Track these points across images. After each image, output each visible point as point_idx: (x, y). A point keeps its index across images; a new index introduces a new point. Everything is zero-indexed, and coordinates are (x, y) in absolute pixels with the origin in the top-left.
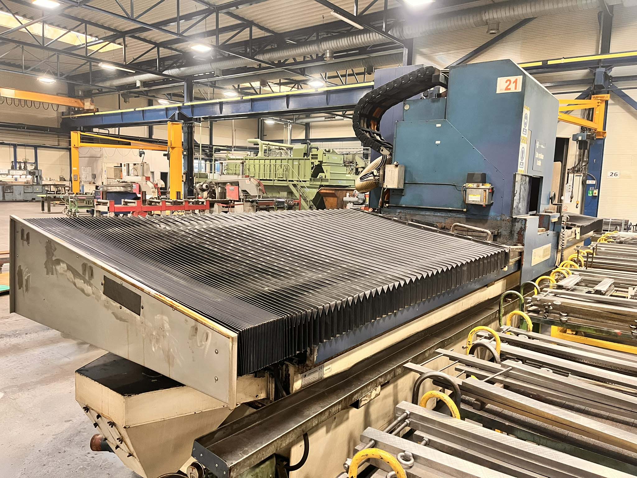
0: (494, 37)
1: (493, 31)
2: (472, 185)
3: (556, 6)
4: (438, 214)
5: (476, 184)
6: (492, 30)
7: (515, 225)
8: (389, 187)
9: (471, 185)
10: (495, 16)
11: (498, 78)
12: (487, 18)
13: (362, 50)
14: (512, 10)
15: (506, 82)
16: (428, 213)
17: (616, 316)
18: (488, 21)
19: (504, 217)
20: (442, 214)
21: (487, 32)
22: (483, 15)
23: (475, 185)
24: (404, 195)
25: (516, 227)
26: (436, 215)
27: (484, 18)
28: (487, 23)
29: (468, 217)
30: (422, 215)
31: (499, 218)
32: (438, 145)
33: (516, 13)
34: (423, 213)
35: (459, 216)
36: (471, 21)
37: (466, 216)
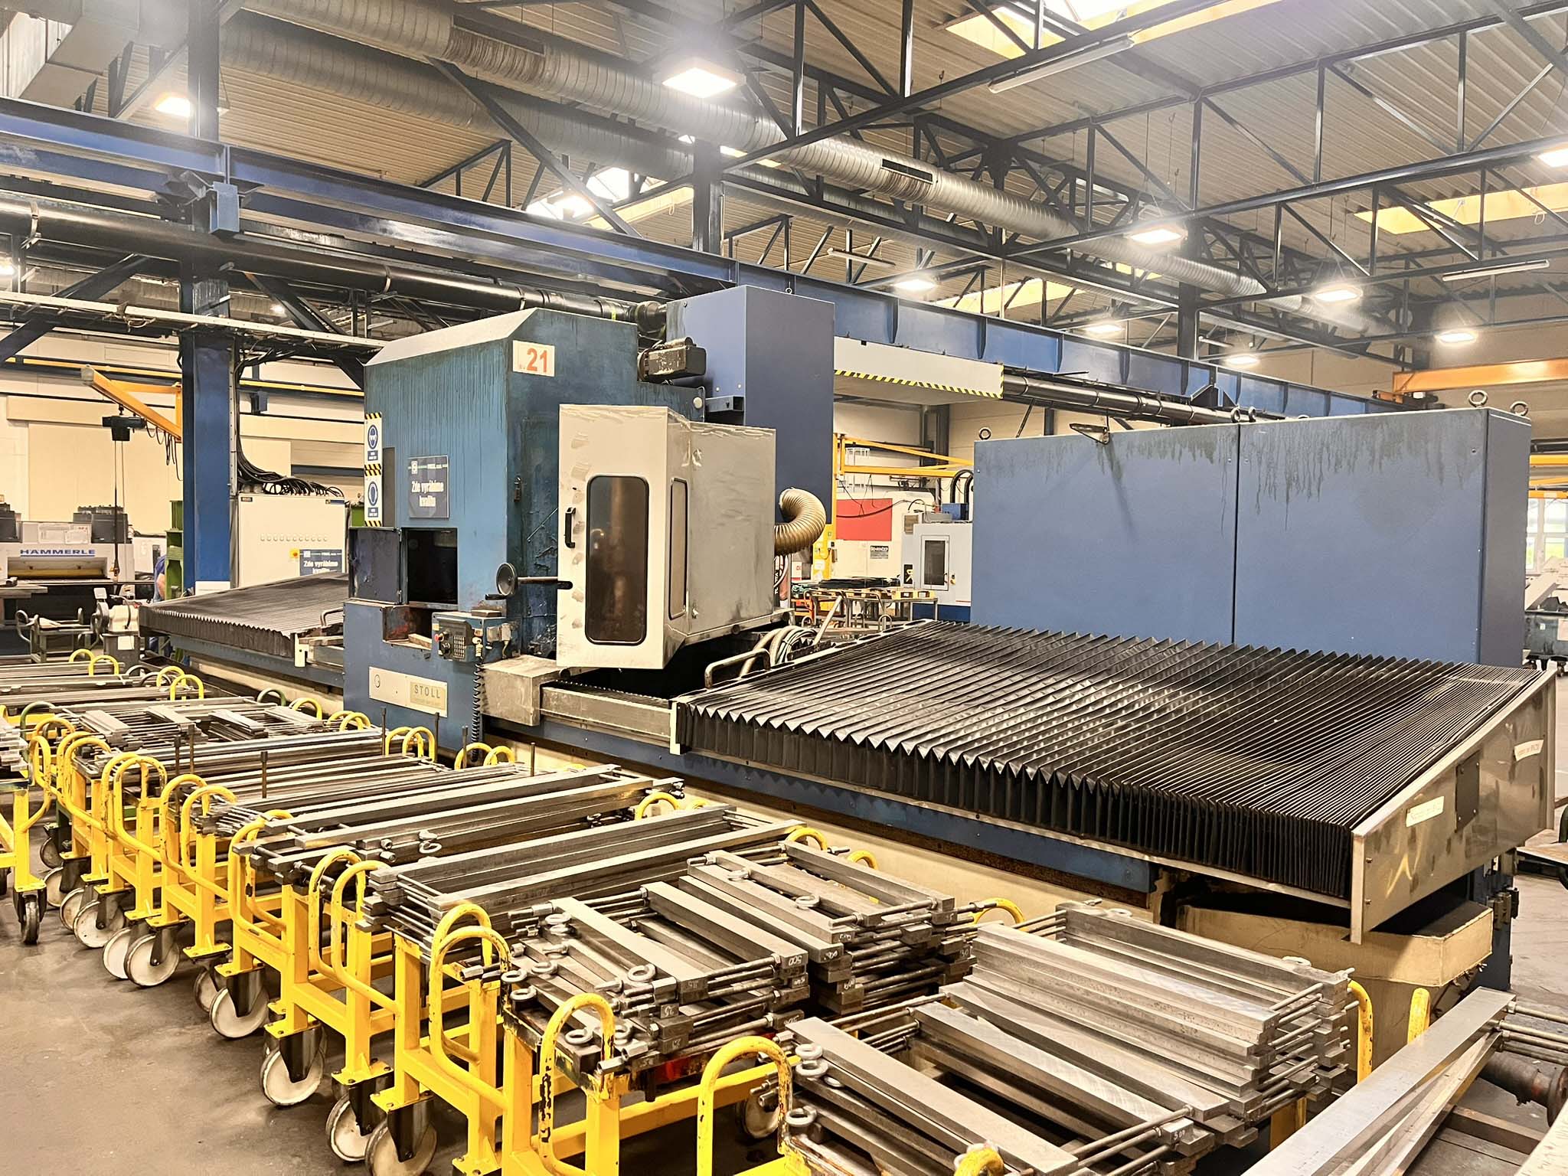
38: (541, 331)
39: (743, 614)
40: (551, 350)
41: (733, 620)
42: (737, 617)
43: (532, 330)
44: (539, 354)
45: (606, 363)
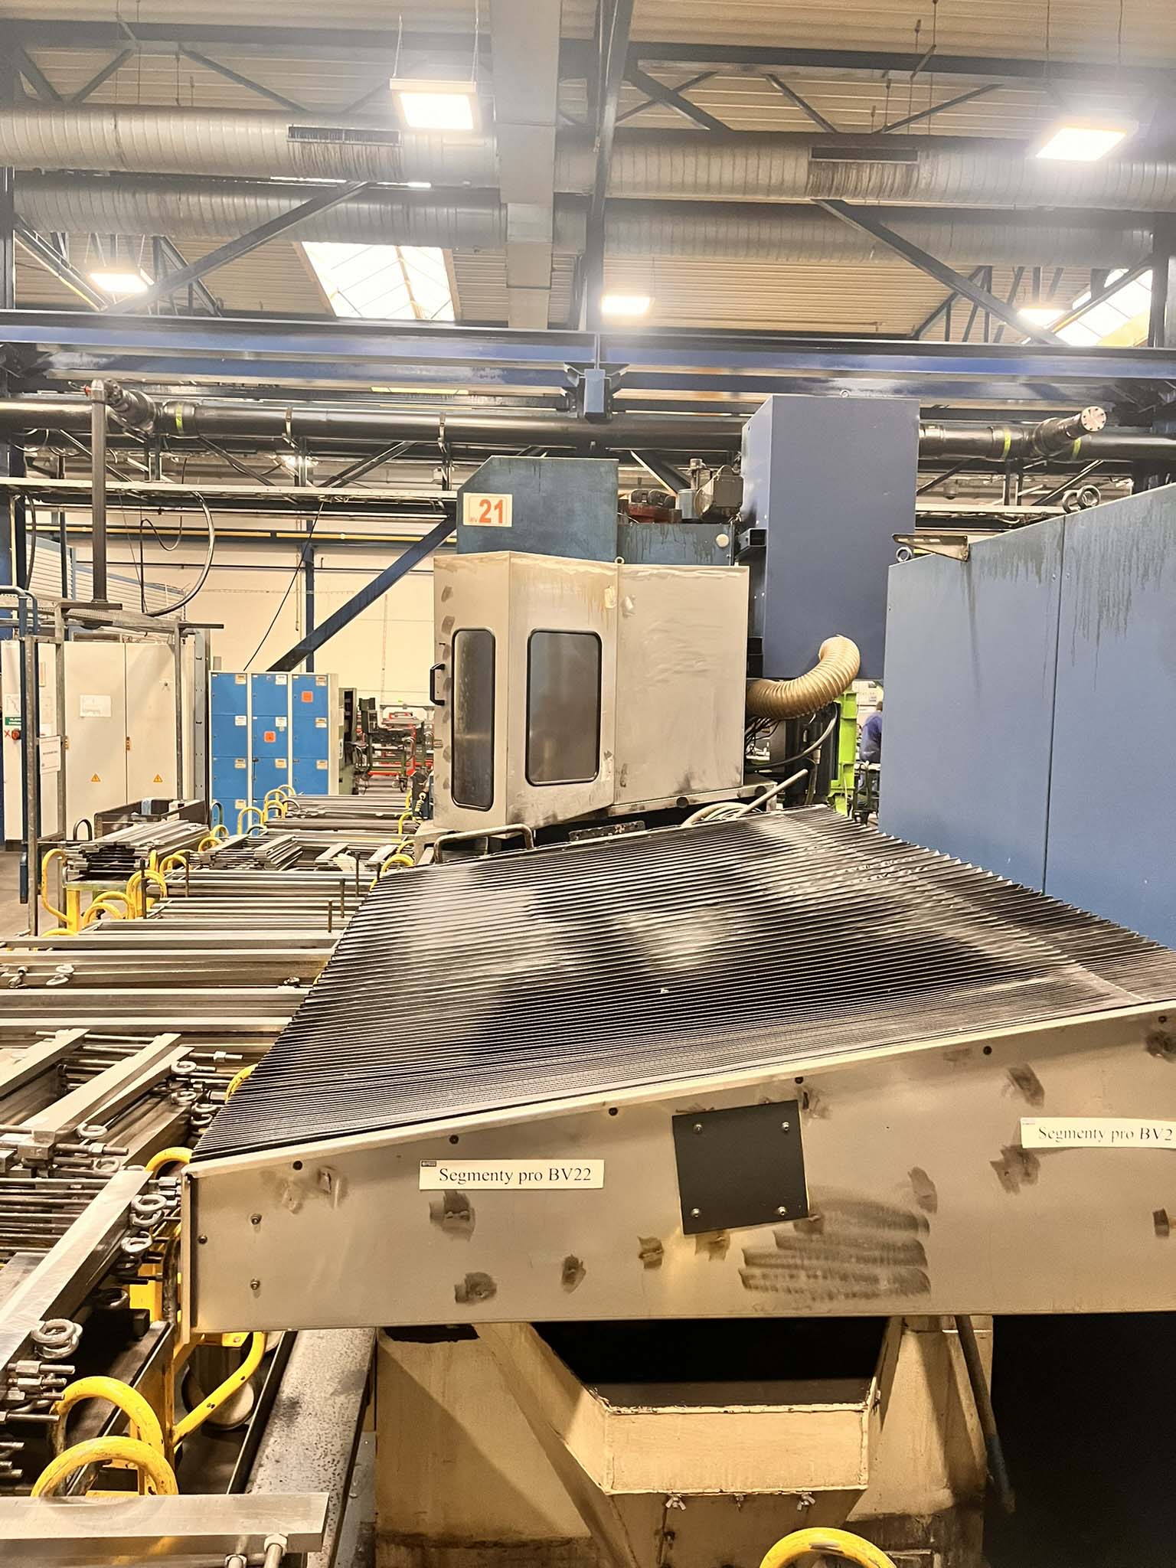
38: (495, 481)
39: (695, 785)
40: (508, 499)
41: (680, 792)
42: (686, 787)
43: (486, 480)
44: (494, 503)
45: (578, 506)
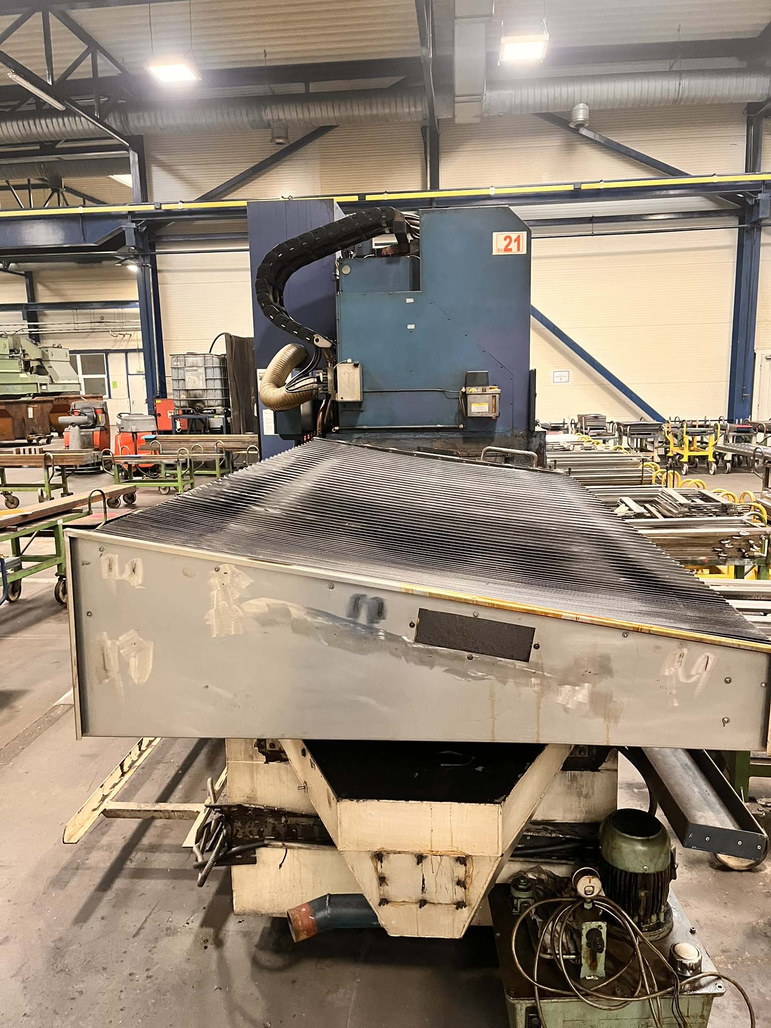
0: (282, 148)
1: (281, 141)
2: (476, 390)
3: (368, 112)
4: (421, 436)
5: (481, 388)
6: (279, 138)
7: (532, 442)
8: (346, 399)
9: (473, 390)
10: (282, 116)
11: (494, 233)
12: (270, 117)
13: (48, 146)
14: (307, 110)
15: (505, 239)
16: (404, 436)
17: (696, 541)
18: (271, 123)
19: (516, 432)
20: (426, 435)
21: (271, 141)
22: (263, 113)
23: (479, 390)
24: (363, 411)
25: (533, 444)
26: (417, 437)
27: (265, 118)
28: (268, 125)
29: (467, 436)
30: (396, 439)
31: (509, 434)
32: (411, 331)
33: (313, 115)
34: (397, 436)
35: (452, 436)
36: (245, 119)
37: (462, 434)
